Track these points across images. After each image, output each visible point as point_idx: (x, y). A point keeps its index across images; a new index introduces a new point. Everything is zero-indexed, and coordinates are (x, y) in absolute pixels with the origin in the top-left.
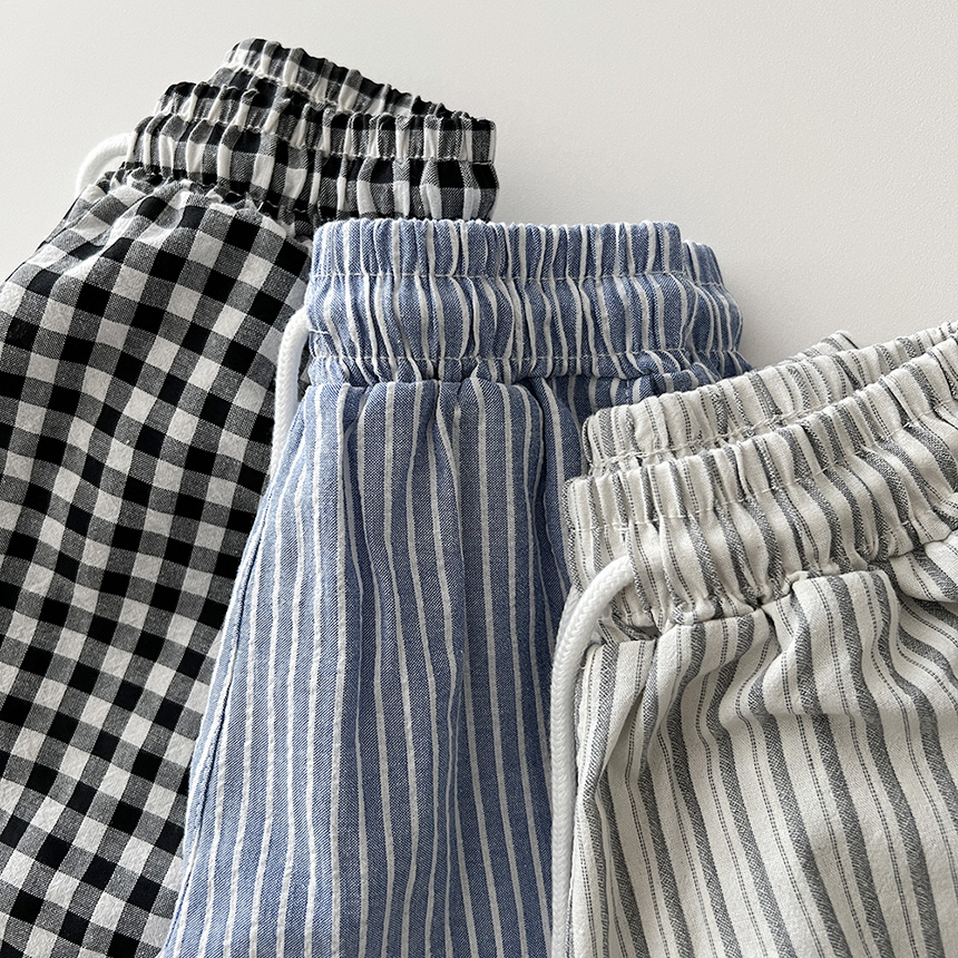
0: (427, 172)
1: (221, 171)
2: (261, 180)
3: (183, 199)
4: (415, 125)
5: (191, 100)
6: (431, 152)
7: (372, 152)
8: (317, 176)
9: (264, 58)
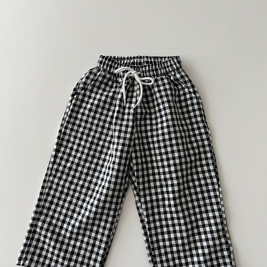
8: (164, 70)
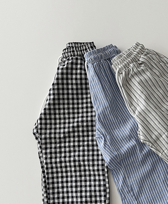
0: (90, 48)
1: (72, 55)
2: (76, 54)
3: (70, 58)
4: (87, 44)
5: (66, 50)
6: (89, 46)
7: (84, 48)
9: (71, 44)
